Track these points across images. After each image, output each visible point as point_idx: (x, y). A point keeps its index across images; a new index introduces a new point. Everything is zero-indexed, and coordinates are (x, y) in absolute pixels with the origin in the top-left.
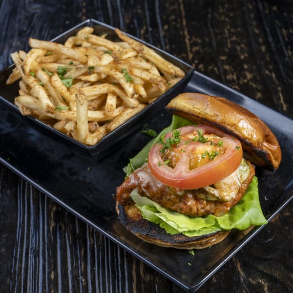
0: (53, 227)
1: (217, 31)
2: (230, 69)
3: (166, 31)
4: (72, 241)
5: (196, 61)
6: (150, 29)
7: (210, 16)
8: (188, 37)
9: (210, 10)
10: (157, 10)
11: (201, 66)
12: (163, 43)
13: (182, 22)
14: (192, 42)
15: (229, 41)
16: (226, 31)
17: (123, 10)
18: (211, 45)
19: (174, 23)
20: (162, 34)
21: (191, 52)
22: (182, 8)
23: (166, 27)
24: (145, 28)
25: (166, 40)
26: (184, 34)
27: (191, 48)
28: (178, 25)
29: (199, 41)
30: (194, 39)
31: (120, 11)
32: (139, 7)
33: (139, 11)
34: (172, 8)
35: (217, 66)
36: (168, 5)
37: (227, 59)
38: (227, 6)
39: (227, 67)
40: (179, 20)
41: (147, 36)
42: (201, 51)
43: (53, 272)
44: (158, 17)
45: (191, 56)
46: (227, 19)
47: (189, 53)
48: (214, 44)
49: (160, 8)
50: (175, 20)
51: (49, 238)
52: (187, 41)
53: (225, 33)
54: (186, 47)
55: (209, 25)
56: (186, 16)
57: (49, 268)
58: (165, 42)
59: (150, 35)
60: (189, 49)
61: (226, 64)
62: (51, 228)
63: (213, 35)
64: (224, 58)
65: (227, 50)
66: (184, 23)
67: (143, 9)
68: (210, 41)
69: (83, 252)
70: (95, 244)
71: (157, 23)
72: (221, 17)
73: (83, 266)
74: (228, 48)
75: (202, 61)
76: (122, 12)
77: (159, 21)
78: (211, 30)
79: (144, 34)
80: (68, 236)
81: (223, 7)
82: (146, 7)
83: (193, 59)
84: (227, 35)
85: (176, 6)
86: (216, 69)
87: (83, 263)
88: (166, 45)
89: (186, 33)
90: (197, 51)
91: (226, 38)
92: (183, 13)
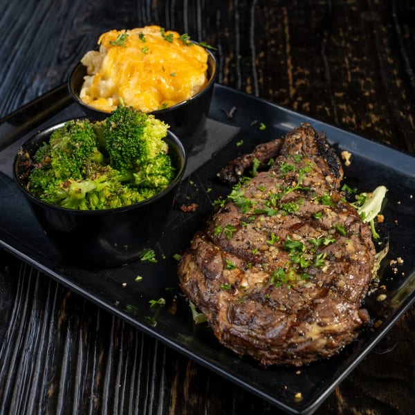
0: (62, 321)
1: (334, 60)
2: (348, 109)
3: (261, 60)
4: (87, 341)
5: (300, 99)
6: (239, 57)
7: (325, 41)
8: (291, 67)
9: (326, 34)
10: (252, 33)
11: (306, 105)
12: (255, 75)
13: (285, 48)
14: (296, 74)
15: (349, 73)
16: (347, 61)
17: (204, 32)
18: (322, 78)
19: (273, 50)
20: (255, 62)
21: (294, 86)
22: (287, 30)
23: (262, 55)
24: (232, 55)
25: (260, 71)
26: (286, 62)
27: (295, 81)
28: (279, 53)
29: (307, 72)
30: (300, 70)
31: (200, 33)
32: (226, 29)
33: (227, 34)
34: (272, 31)
35: (329, 105)
36: (267, 28)
37: (344, 96)
38: (350, 28)
39: (344, 107)
40: (281, 46)
41: (233, 65)
42: (308, 85)
43: (52, 386)
44: (252, 41)
45: (292, 92)
46: (348, 45)
47: (291, 88)
48: (328, 76)
49: (255, 30)
50: (276, 46)
51: (55, 335)
52: (290, 72)
53: (345, 63)
54: (288, 80)
55: (323, 52)
56: (290, 42)
57: (48, 380)
58: (258, 73)
59: (238, 63)
60: (291, 82)
61: (342, 104)
62: (60, 322)
63: (327, 64)
64: (340, 95)
65: (345, 85)
66: (288, 50)
67: (232, 31)
68: (323, 73)
69: (101, 358)
70: (122, 347)
71: (250, 50)
72: (341, 42)
73: (98, 378)
74: (347, 82)
75: (308, 98)
76: (202, 35)
77: (253, 46)
78: (325, 58)
79: (230, 63)
80: (83, 334)
81: (345, 30)
82: (237, 29)
83: (296, 96)
84: (348, 66)
85: (279, 28)
86: (327, 109)
87: (99, 375)
88: (259, 78)
89: (289, 62)
90: (302, 85)
91: (345, 70)
92: (288, 37)
